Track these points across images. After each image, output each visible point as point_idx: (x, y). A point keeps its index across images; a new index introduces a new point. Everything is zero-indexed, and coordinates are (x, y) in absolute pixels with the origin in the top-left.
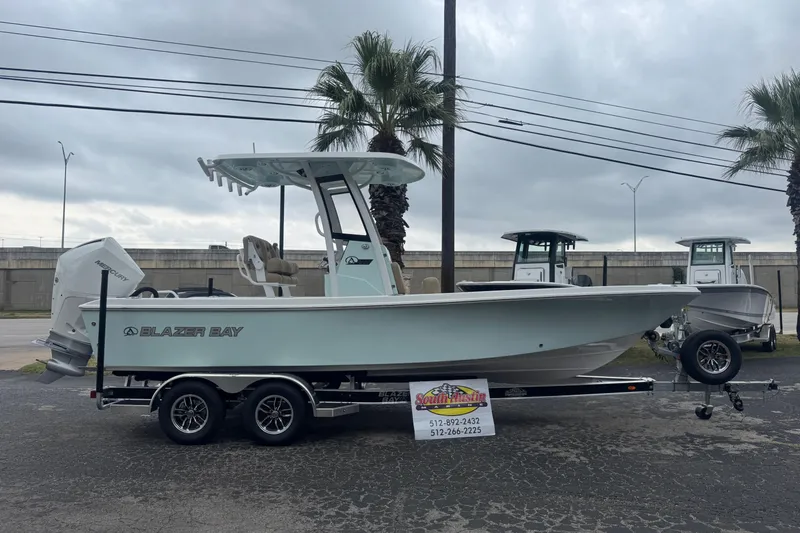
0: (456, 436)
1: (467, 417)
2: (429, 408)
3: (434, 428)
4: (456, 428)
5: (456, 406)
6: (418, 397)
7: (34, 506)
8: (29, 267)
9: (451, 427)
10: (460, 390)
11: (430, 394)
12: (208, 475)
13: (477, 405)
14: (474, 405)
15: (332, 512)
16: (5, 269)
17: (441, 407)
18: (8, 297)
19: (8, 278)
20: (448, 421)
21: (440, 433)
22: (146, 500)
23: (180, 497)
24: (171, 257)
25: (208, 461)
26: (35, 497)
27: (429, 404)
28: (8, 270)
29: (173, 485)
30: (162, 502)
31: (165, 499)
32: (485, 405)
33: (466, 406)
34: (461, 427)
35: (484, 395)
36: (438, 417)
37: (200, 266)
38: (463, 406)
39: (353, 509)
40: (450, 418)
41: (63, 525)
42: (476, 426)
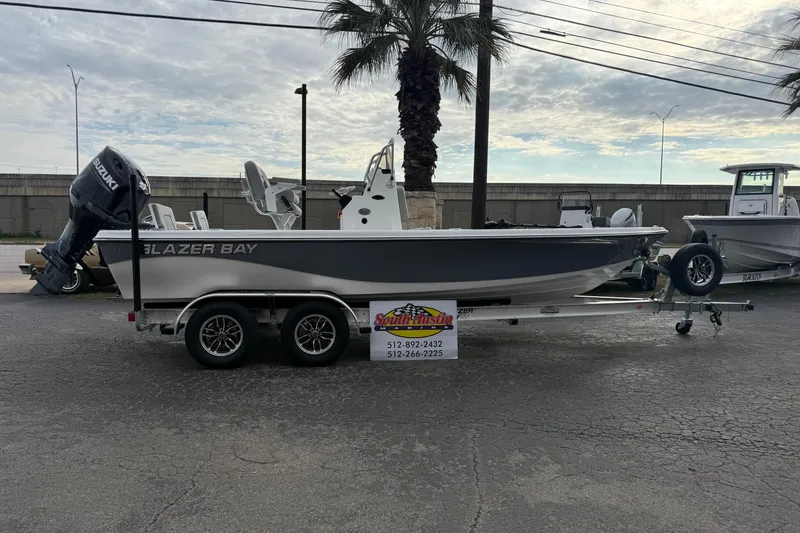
0: (415, 358)
1: (428, 340)
2: (388, 329)
3: (392, 349)
4: (415, 350)
5: (418, 328)
6: (377, 317)
7: (55, 437)
8: (45, 194)
9: (411, 349)
10: (425, 312)
11: (391, 315)
12: (249, 405)
13: (441, 328)
14: (438, 328)
15: (396, 449)
16: (22, 196)
17: (401, 328)
18: (26, 223)
19: (25, 206)
20: (408, 344)
21: (397, 354)
22: (181, 433)
23: (219, 429)
24: (188, 185)
25: (245, 390)
26: (57, 426)
27: (389, 325)
28: (25, 197)
29: (210, 416)
30: (199, 435)
31: (201, 431)
32: (451, 327)
33: (429, 328)
34: (421, 350)
35: (451, 317)
36: (397, 339)
37: (216, 196)
38: (425, 328)
39: (420, 448)
40: (410, 340)
41: (89, 460)
42: (438, 349)
